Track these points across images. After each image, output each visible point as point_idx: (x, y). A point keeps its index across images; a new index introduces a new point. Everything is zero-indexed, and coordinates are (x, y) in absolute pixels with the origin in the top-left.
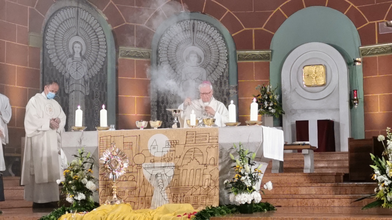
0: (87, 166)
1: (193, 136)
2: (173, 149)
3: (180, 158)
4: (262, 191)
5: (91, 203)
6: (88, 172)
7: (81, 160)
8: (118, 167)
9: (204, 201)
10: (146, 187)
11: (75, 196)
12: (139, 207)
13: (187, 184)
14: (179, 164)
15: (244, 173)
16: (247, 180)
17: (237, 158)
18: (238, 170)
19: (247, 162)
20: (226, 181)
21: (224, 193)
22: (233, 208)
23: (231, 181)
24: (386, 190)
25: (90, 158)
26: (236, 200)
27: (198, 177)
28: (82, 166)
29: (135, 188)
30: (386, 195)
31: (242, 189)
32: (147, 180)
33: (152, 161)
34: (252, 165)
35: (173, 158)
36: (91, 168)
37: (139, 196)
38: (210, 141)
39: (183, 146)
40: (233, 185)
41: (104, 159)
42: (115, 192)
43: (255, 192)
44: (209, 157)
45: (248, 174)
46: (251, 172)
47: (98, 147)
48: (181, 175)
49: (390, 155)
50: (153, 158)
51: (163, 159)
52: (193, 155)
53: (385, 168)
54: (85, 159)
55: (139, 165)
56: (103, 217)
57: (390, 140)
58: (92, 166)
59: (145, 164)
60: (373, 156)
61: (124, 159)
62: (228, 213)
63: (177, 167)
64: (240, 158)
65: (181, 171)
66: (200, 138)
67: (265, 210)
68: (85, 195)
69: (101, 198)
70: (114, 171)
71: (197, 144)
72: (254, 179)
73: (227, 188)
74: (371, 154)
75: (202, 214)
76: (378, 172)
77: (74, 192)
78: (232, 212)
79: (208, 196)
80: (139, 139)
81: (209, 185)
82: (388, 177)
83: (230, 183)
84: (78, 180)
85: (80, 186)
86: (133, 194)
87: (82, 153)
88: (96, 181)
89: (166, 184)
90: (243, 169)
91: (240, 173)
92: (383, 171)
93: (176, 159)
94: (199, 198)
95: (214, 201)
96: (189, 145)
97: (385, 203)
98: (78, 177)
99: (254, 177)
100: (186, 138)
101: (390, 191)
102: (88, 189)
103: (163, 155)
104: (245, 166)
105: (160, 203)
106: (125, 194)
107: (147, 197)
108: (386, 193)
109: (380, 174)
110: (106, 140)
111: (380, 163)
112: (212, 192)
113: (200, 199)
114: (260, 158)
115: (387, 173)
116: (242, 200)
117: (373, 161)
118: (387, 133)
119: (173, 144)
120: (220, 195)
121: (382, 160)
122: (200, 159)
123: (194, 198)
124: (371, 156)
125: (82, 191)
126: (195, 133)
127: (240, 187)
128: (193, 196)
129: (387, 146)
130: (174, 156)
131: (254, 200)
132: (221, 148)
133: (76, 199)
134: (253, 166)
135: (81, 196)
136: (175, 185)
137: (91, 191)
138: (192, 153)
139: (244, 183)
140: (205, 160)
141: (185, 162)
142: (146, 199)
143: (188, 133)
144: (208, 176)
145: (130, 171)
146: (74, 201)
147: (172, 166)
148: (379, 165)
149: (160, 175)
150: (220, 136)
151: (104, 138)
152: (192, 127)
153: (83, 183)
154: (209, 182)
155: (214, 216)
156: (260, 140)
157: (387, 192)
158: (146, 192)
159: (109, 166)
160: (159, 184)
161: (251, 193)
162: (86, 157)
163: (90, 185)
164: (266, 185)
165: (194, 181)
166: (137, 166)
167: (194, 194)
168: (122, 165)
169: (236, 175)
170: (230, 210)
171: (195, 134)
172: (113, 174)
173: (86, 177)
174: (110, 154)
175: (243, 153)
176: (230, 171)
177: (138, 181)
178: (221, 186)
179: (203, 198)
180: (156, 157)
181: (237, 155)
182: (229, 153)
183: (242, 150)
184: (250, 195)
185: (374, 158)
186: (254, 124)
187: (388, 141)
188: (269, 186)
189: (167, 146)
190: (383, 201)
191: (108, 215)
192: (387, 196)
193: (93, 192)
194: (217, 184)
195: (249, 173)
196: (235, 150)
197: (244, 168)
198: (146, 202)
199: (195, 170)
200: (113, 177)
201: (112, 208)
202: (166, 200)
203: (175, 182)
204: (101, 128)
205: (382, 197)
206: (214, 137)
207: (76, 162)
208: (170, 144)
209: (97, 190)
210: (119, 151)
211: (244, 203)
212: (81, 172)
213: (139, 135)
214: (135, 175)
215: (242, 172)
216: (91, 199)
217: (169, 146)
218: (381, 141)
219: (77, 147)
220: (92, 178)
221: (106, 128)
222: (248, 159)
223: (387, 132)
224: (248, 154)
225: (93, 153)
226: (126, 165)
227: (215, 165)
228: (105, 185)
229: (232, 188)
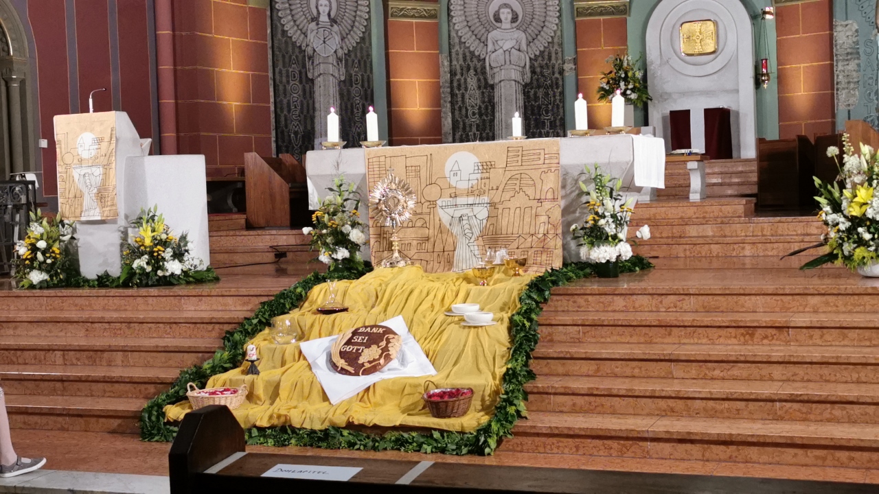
0: (349, 205)
1: (518, 154)
2: (487, 175)
3: (497, 189)
4: (634, 241)
5: (359, 263)
6: (351, 214)
7: (340, 195)
8: (400, 208)
9: (538, 258)
10: (445, 236)
11: (333, 253)
12: (435, 270)
13: (510, 231)
14: (496, 200)
15: (603, 213)
16: (609, 225)
17: (591, 188)
18: (593, 209)
19: (608, 195)
20: (573, 227)
21: (569, 244)
22: (585, 268)
23: (581, 226)
24: (841, 238)
25: (353, 192)
26: (592, 257)
27: (527, 219)
28: (342, 206)
29: (428, 239)
30: (841, 245)
31: (601, 238)
32: (445, 227)
33: (453, 195)
34: (616, 199)
35: (487, 190)
36: (356, 208)
37: (433, 252)
38: (547, 161)
39: (501, 171)
40: (585, 233)
41: (377, 195)
42: (397, 248)
43: (622, 243)
44: (545, 188)
45: (609, 214)
46: (614, 211)
47: (365, 174)
48: (500, 217)
49: (848, 181)
50: (454, 191)
51: (470, 192)
52: (518, 184)
53: (839, 202)
54: (346, 195)
55: (432, 203)
56: (379, 289)
57: (848, 155)
58: (357, 204)
59: (441, 199)
60: (817, 181)
61: (408, 194)
62: (578, 277)
63: (492, 205)
64: (596, 189)
65: (500, 211)
66: (529, 157)
67: (637, 269)
68: (349, 251)
69: (374, 254)
70: (393, 215)
71: (525, 167)
72: (618, 222)
73: (576, 238)
74: (814, 178)
75: (538, 283)
76: (828, 209)
77: (331, 246)
78: (586, 276)
79: (545, 251)
80: (431, 160)
81: (545, 232)
82: (845, 216)
83: (582, 229)
84: (336, 228)
85: (340, 237)
86: (423, 248)
87: (341, 185)
88: (364, 228)
89: (477, 232)
90: (601, 207)
91: (597, 213)
92: (837, 208)
93: (491, 191)
94: (529, 253)
95: (554, 258)
96: (512, 168)
97: (840, 259)
98: (337, 222)
99: (619, 218)
100: (505, 158)
101: (848, 240)
102: (354, 242)
103: (470, 186)
104: (604, 202)
105: (468, 262)
106: (412, 247)
107: (446, 253)
108: (841, 242)
109: (831, 212)
110: (378, 163)
111: (830, 193)
112: (552, 244)
113: (531, 255)
114: (630, 187)
115: (842, 209)
116: (601, 256)
117: (818, 189)
118: (844, 143)
119: (486, 167)
120: (565, 247)
121: (833, 187)
122: (530, 191)
123: (523, 253)
124: (814, 181)
125: (343, 244)
126: (521, 149)
127: (597, 236)
128: (521, 250)
129: (842, 165)
130: (487, 186)
131: (620, 255)
132: (565, 173)
133: (335, 257)
134: (618, 201)
135: (342, 253)
136: (490, 233)
137: (357, 245)
138: (518, 182)
139: (603, 228)
140: (538, 192)
141: (507, 196)
142: (446, 256)
143: (510, 149)
144: (543, 219)
145: (418, 212)
146: (331, 261)
147: (486, 202)
148: (829, 197)
149: (466, 218)
150: (562, 153)
151: (375, 160)
152: (517, 139)
153: (345, 232)
154: (546, 227)
155: (558, 285)
156: (629, 158)
157: (843, 241)
158: (444, 243)
159: (386, 207)
160: (466, 231)
161: (616, 245)
162: (347, 191)
163: (355, 235)
164: (640, 232)
165: (521, 225)
166: (429, 203)
167: (522, 246)
168: (405, 205)
169: (590, 217)
170: (581, 273)
171: (521, 151)
172: (392, 219)
173: (349, 223)
174: (385, 186)
175: (601, 181)
176: (578, 209)
177: (432, 227)
178: (564, 233)
179: (536, 253)
180: (460, 189)
181: (591, 183)
182: (576, 181)
183: (600, 175)
184: (613, 248)
185: (819, 185)
186: (618, 131)
187: (845, 156)
188: (645, 232)
189: (476, 171)
190: (837, 254)
191: (387, 286)
192: (843, 248)
193: (361, 245)
194: (560, 231)
195: (612, 213)
196: (587, 176)
197: (603, 205)
198: (446, 261)
199: (522, 210)
200: (393, 224)
201: (392, 273)
202: (477, 256)
203: (491, 228)
204: (369, 143)
205: (835, 249)
206: (553, 155)
207: (333, 199)
208: (481, 168)
209: (367, 243)
210: (400, 182)
211: (604, 261)
212: (340, 215)
213: (431, 154)
214: (427, 219)
215: (600, 211)
216: (359, 257)
217: (480, 171)
218: (833, 157)
219: (332, 175)
220: (359, 224)
221: (377, 143)
222: (609, 189)
223: (844, 141)
224: (610, 181)
225: (357, 184)
226: (411, 204)
227: (554, 199)
228: (380, 235)
229: (584, 237)
